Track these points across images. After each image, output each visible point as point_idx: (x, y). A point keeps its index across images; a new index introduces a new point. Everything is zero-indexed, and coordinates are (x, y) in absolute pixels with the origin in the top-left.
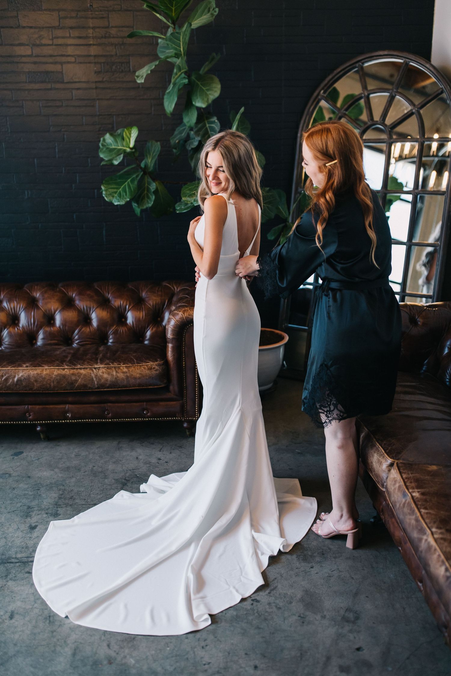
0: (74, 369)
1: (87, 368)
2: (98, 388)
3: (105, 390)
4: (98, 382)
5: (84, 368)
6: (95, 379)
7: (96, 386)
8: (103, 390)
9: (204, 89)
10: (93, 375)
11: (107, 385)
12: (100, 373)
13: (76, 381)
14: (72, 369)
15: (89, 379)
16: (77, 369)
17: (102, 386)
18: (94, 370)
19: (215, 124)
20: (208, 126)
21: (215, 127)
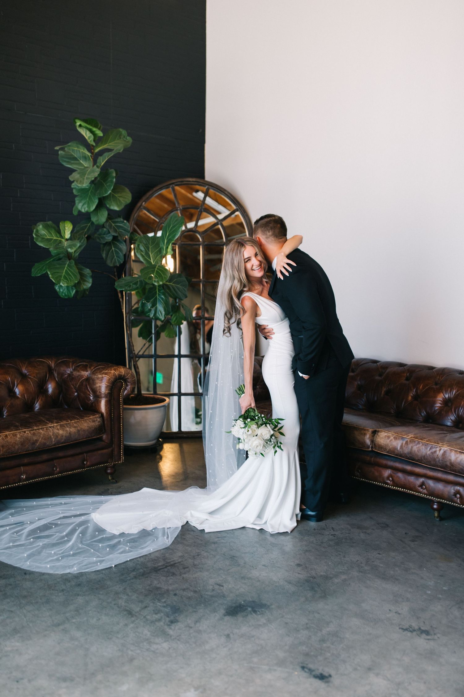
0: (33, 430)
1: (43, 428)
2: (55, 445)
3: (60, 445)
4: (55, 439)
5: (41, 429)
6: (53, 437)
7: (53, 443)
8: (58, 446)
9: (116, 196)
10: (51, 434)
11: (63, 441)
12: (56, 431)
13: (37, 441)
14: (31, 430)
15: (48, 437)
16: (36, 430)
17: (59, 442)
18: (50, 429)
19: (124, 223)
20: (115, 225)
21: (124, 226)
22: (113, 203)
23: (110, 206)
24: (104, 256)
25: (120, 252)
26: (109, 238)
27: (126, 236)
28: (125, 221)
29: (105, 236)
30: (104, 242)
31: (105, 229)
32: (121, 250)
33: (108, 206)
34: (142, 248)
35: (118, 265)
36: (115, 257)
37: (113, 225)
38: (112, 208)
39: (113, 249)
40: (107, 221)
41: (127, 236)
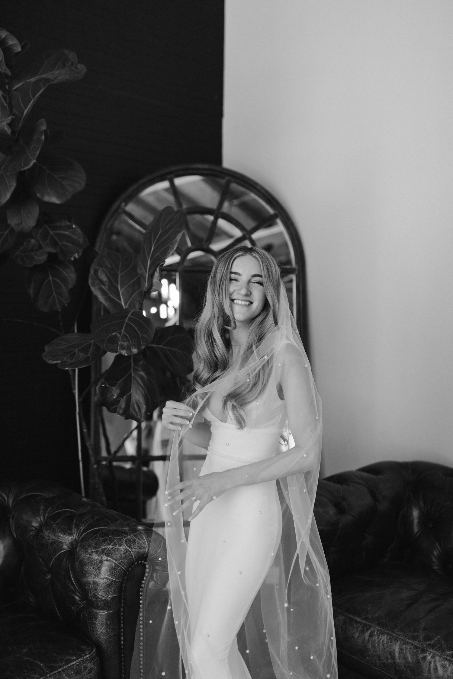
19: (71, 230)
20: (54, 233)
21: (71, 235)
22: (49, 190)
23: (43, 196)
24: (31, 291)
25: (62, 285)
26: (41, 258)
27: (75, 254)
28: (74, 226)
29: (33, 253)
30: (32, 266)
31: (33, 241)
32: (65, 281)
33: (38, 195)
34: (104, 278)
35: (59, 310)
36: (54, 294)
37: (52, 232)
38: (47, 199)
39: (51, 278)
40: (39, 224)
41: (78, 253)
